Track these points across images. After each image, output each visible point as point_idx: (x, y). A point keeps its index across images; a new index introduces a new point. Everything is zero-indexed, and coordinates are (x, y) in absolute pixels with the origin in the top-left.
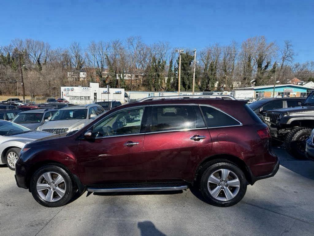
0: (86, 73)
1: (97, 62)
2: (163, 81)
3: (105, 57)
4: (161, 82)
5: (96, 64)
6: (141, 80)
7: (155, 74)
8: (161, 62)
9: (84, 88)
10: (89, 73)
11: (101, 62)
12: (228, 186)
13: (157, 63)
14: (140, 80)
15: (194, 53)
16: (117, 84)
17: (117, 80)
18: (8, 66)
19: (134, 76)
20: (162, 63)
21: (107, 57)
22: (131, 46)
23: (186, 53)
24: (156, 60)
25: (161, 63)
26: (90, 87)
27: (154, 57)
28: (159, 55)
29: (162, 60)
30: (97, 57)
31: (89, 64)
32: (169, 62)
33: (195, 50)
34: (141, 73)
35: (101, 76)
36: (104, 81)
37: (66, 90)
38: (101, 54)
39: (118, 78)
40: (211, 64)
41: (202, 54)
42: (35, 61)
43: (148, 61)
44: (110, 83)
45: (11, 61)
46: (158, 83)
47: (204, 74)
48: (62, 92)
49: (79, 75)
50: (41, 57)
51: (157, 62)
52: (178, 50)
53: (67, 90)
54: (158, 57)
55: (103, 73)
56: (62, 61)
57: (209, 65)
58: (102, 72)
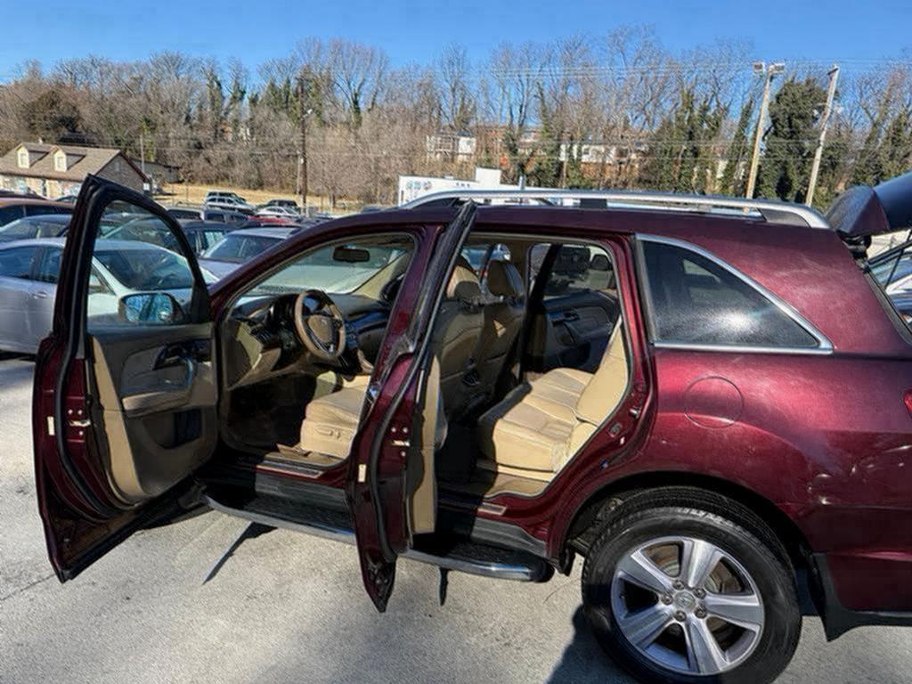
0: (474, 140)
1: (511, 108)
2: (708, 171)
3: (535, 91)
4: (702, 176)
5: (506, 113)
6: (637, 166)
7: (684, 148)
8: (713, 110)
9: (458, 184)
10: (483, 142)
11: (521, 107)
12: (709, 615)
13: (696, 113)
14: (632, 167)
15: (831, 79)
16: (558, 176)
17: (561, 164)
18: (283, 114)
19: (613, 151)
20: (714, 114)
21: (541, 91)
22: (619, 59)
23: (808, 82)
24: (694, 103)
25: (709, 113)
26: (474, 181)
27: (689, 92)
28: (709, 86)
29: (715, 103)
30: (510, 90)
31: (488, 113)
32: (741, 111)
33: (836, 67)
34: (640, 144)
35: (513, 150)
36: (522, 167)
37: (410, 188)
38: (525, 82)
39: (563, 157)
40: (898, 122)
41: (867, 83)
42: (347, 102)
43: (668, 106)
44: (539, 171)
45: (292, 101)
46: (691, 178)
47: (862, 156)
48: (403, 192)
49: (455, 146)
50: (364, 91)
51: (697, 107)
52: (764, 64)
53: (414, 186)
54: (700, 93)
55: (522, 140)
56: (415, 103)
57: (889, 123)
58: (520, 135)
